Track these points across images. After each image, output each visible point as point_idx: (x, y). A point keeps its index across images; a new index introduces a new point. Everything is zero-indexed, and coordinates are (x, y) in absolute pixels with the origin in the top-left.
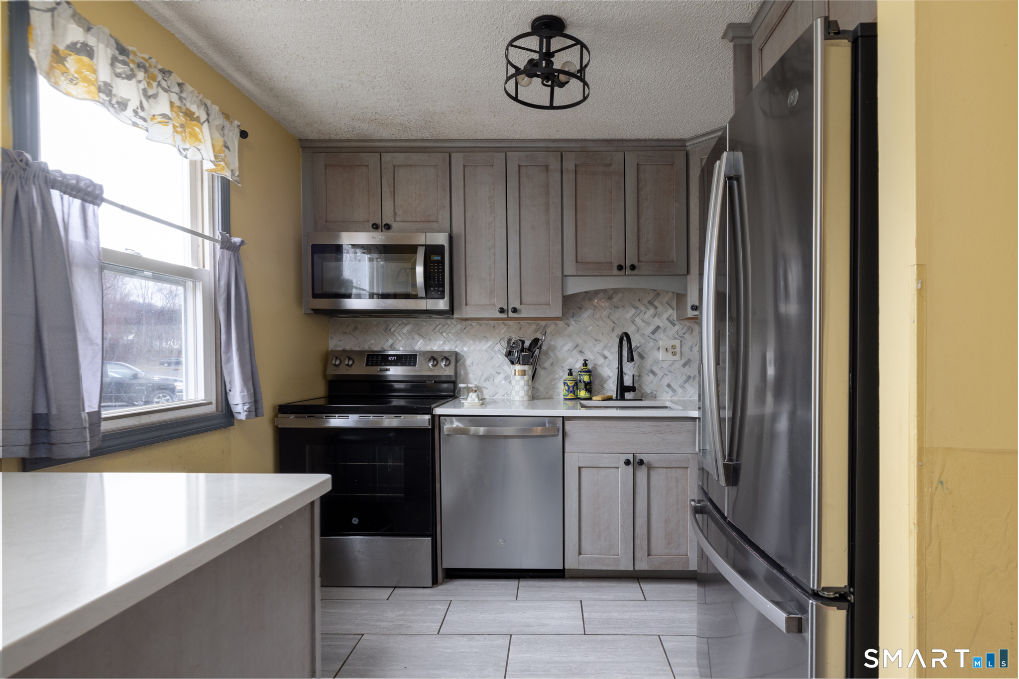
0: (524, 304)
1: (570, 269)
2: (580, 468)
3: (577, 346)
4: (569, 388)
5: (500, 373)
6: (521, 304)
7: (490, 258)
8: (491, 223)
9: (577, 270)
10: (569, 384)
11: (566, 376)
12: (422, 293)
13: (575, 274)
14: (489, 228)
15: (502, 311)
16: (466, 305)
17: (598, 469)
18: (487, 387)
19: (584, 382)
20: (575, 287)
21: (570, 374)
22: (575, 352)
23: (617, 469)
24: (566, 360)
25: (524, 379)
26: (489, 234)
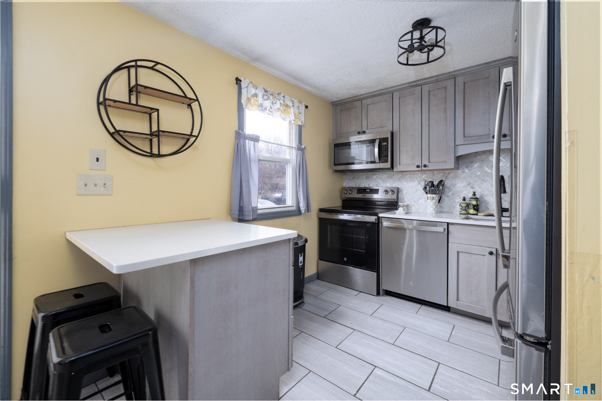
0: (431, 163)
1: (460, 141)
2: (458, 252)
3: (470, 184)
4: (462, 208)
5: (421, 198)
6: (429, 162)
7: (412, 140)
8: (413, 123)
9: (464, 141)
10: (462, 206)
11: (461, 201)
12: (377, 160)
13: (463, 144)
14: (412, 126)
15: (418, 167)
16: (400, 165)
17: (471, 254)
18: (414, 205)
19: (473, 204)
20: (462, 151)
21: (464, 199)
22: (468, 187)
23: (484, 256)
24: (462, 192)
25: (432, 202)
26: (412, 128)
